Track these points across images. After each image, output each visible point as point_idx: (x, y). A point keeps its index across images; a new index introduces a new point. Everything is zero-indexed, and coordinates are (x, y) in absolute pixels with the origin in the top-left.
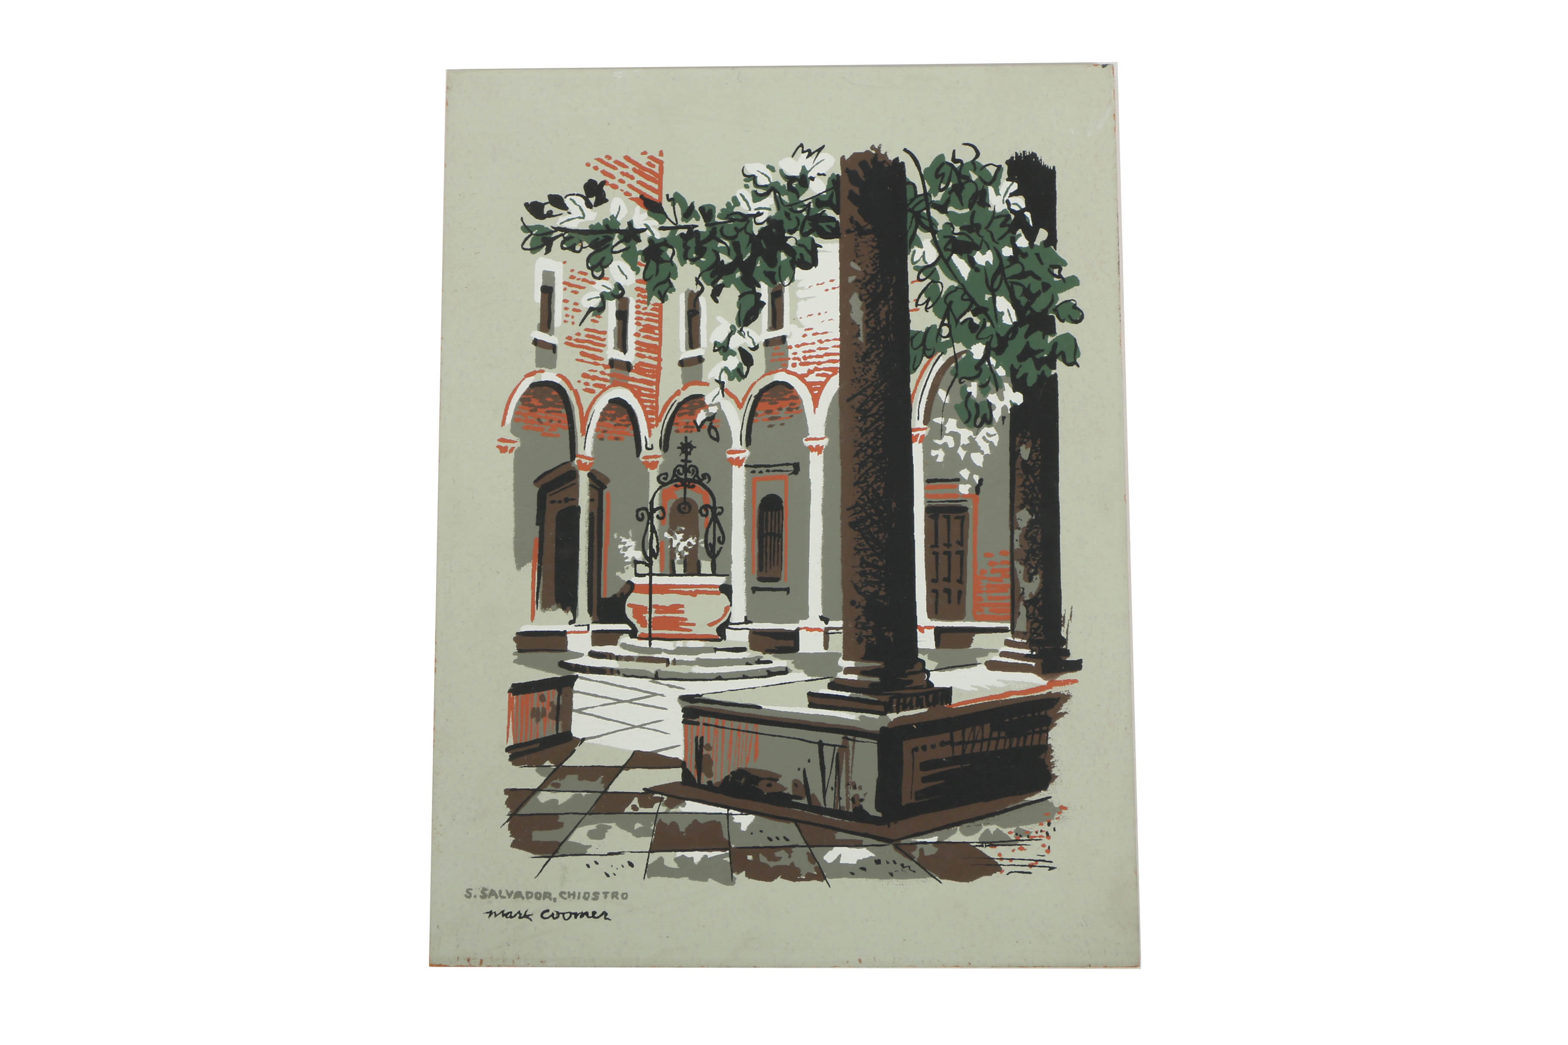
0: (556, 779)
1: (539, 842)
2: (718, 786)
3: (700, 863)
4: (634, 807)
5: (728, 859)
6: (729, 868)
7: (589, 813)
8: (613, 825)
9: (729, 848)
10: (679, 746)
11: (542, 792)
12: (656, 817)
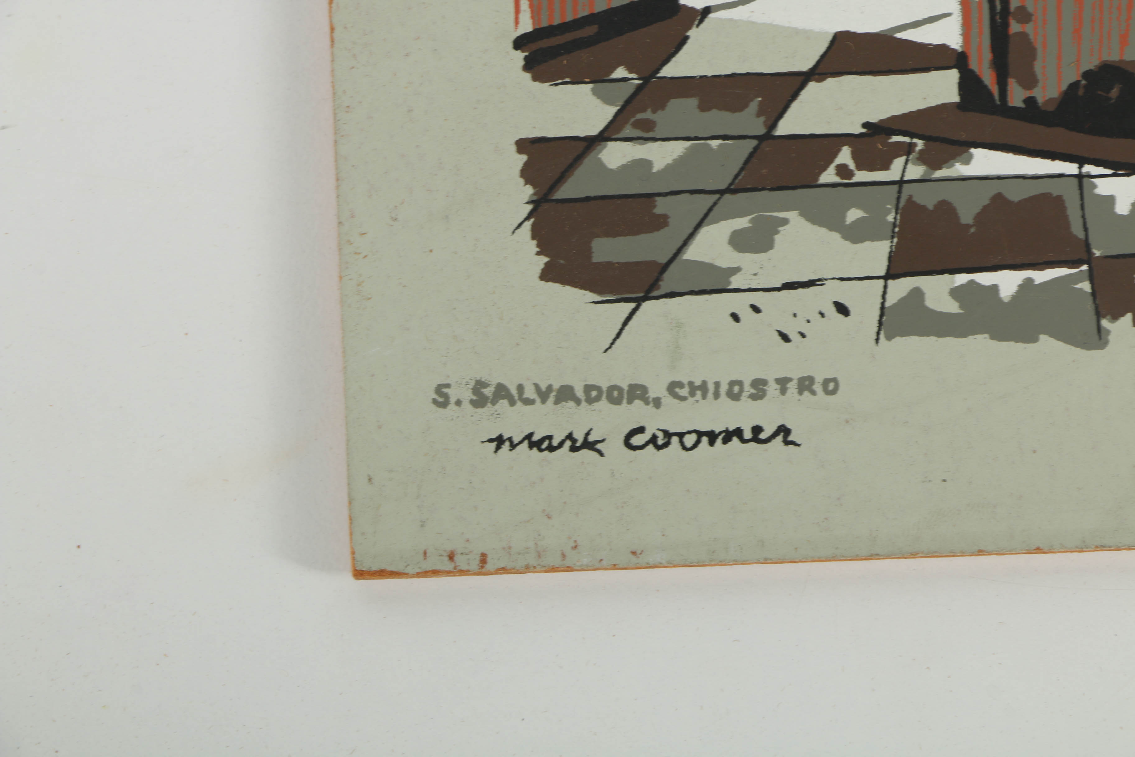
0: (644, 110)
1: (609, 265)
2: (1051, 108)
3: (1015, 298)
4: (843, 171)
5: (1086, 286)
6: (1090, 306)
7: (730, 190)
8: (792, 216)
9: (1088, 258)
10: (948, 15)
11: (611, 144)
12: (900, 192)
